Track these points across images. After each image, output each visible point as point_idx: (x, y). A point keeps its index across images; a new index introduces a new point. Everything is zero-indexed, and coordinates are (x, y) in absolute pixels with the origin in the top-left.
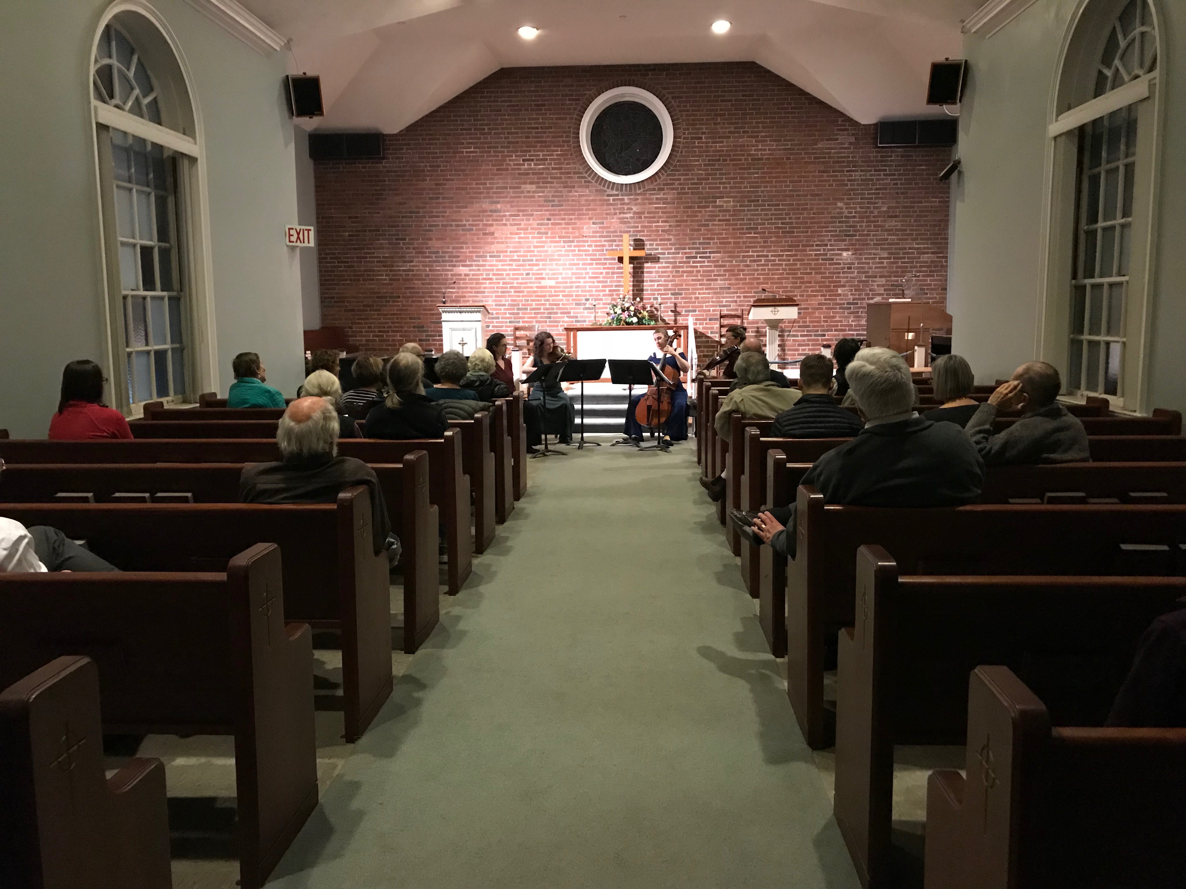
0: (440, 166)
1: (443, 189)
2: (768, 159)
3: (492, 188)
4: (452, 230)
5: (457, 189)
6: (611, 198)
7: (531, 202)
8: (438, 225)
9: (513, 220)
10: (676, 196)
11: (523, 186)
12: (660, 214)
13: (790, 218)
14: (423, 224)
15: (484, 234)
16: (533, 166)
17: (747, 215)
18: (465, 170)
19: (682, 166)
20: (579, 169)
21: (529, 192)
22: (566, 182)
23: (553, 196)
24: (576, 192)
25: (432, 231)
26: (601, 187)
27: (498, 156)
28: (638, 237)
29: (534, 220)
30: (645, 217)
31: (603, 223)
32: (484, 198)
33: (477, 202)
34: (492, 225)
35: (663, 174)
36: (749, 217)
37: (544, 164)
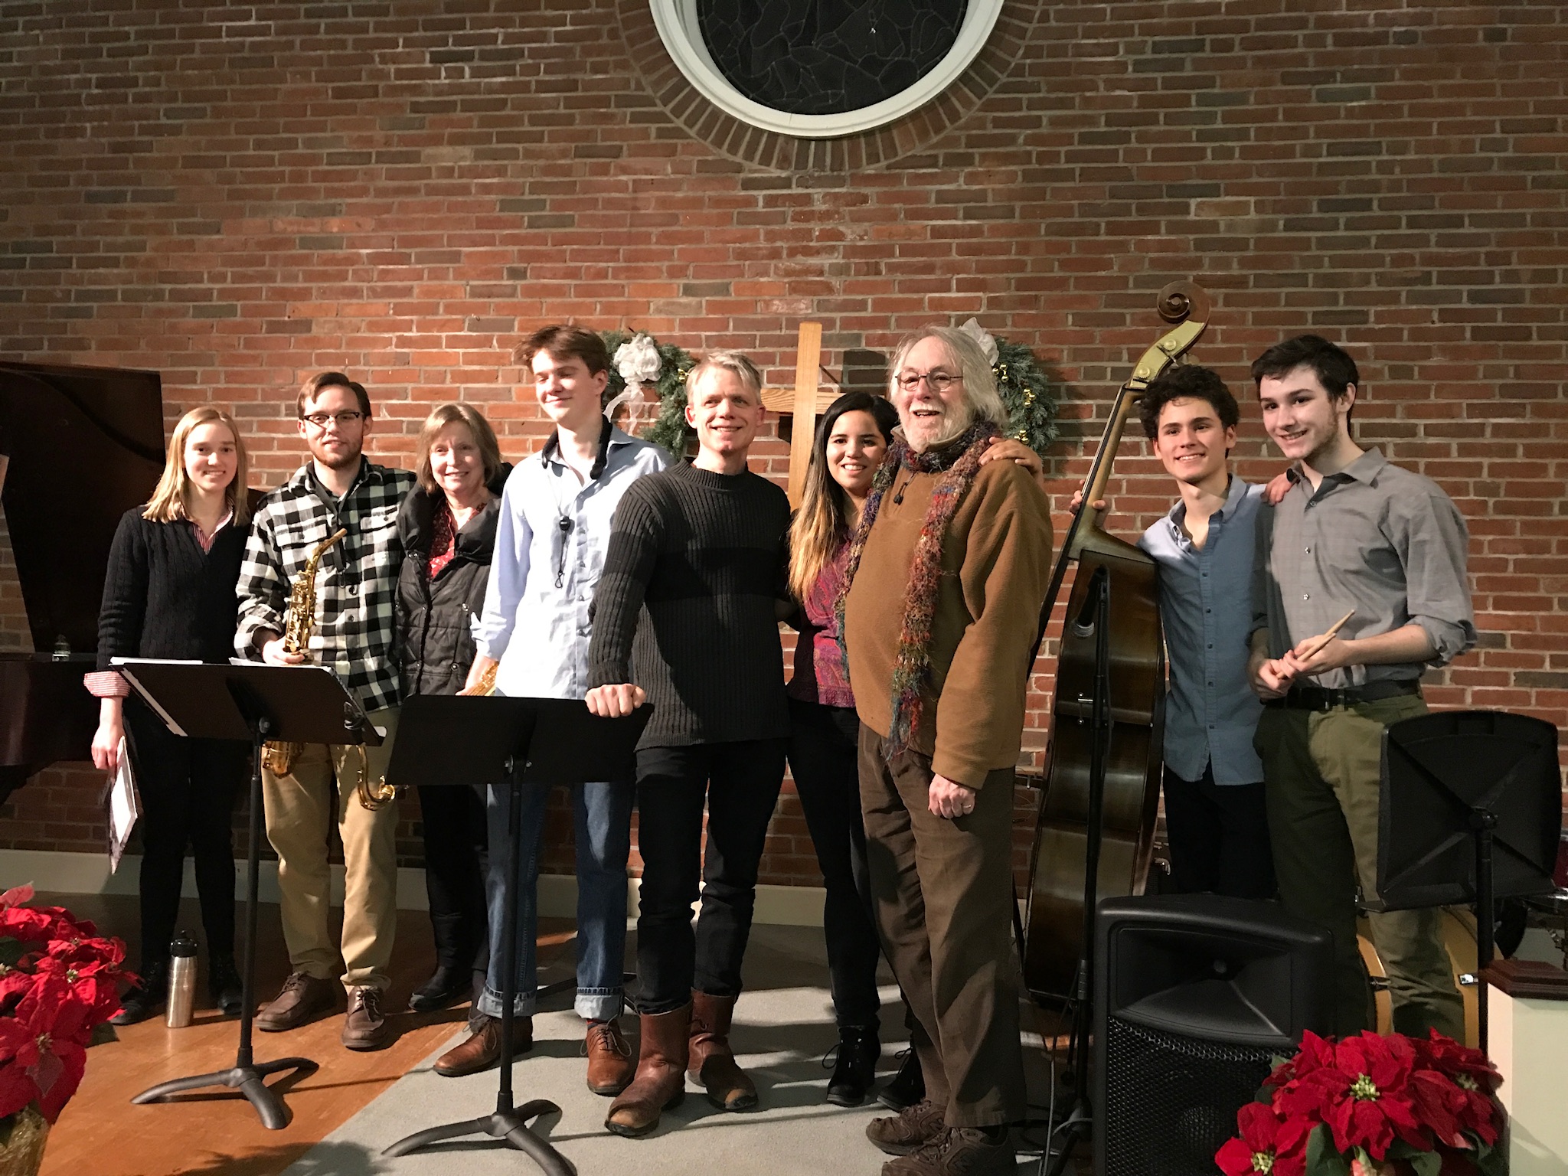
0: (134, 82)
1: (139, 162)
2: (1409, 38)
3: (315, 160)
4: (159, 313)
5: (192, 162)
6: (760, 194)
7: (451, 208)
8: (111, 295)
9: (384, 275)
10: (1019, 184)
11: (430, 151)
12: (955, 256)
13: (1510, 276)
14: (58, 290)
15: (274, 327)
16: (467, 78)
17: (1317, 262)
18: (222, 96)
19: (1048, 71)
20: (639, 86)
21: (449, 172)
22: (588, 135)
23: (535, 188)
24: (625, 170)
25: (86, 313)
26: (724, 153)
27: (343, 45)
28: (863, 346)
29: (460, 275)
30: (892, 268)
31: (724, 290)
32: (284, 194)
33: (255, 212)
34: (303, 295)
35: (968, 104)
36: (1326, 270)
37: (510, 71)
